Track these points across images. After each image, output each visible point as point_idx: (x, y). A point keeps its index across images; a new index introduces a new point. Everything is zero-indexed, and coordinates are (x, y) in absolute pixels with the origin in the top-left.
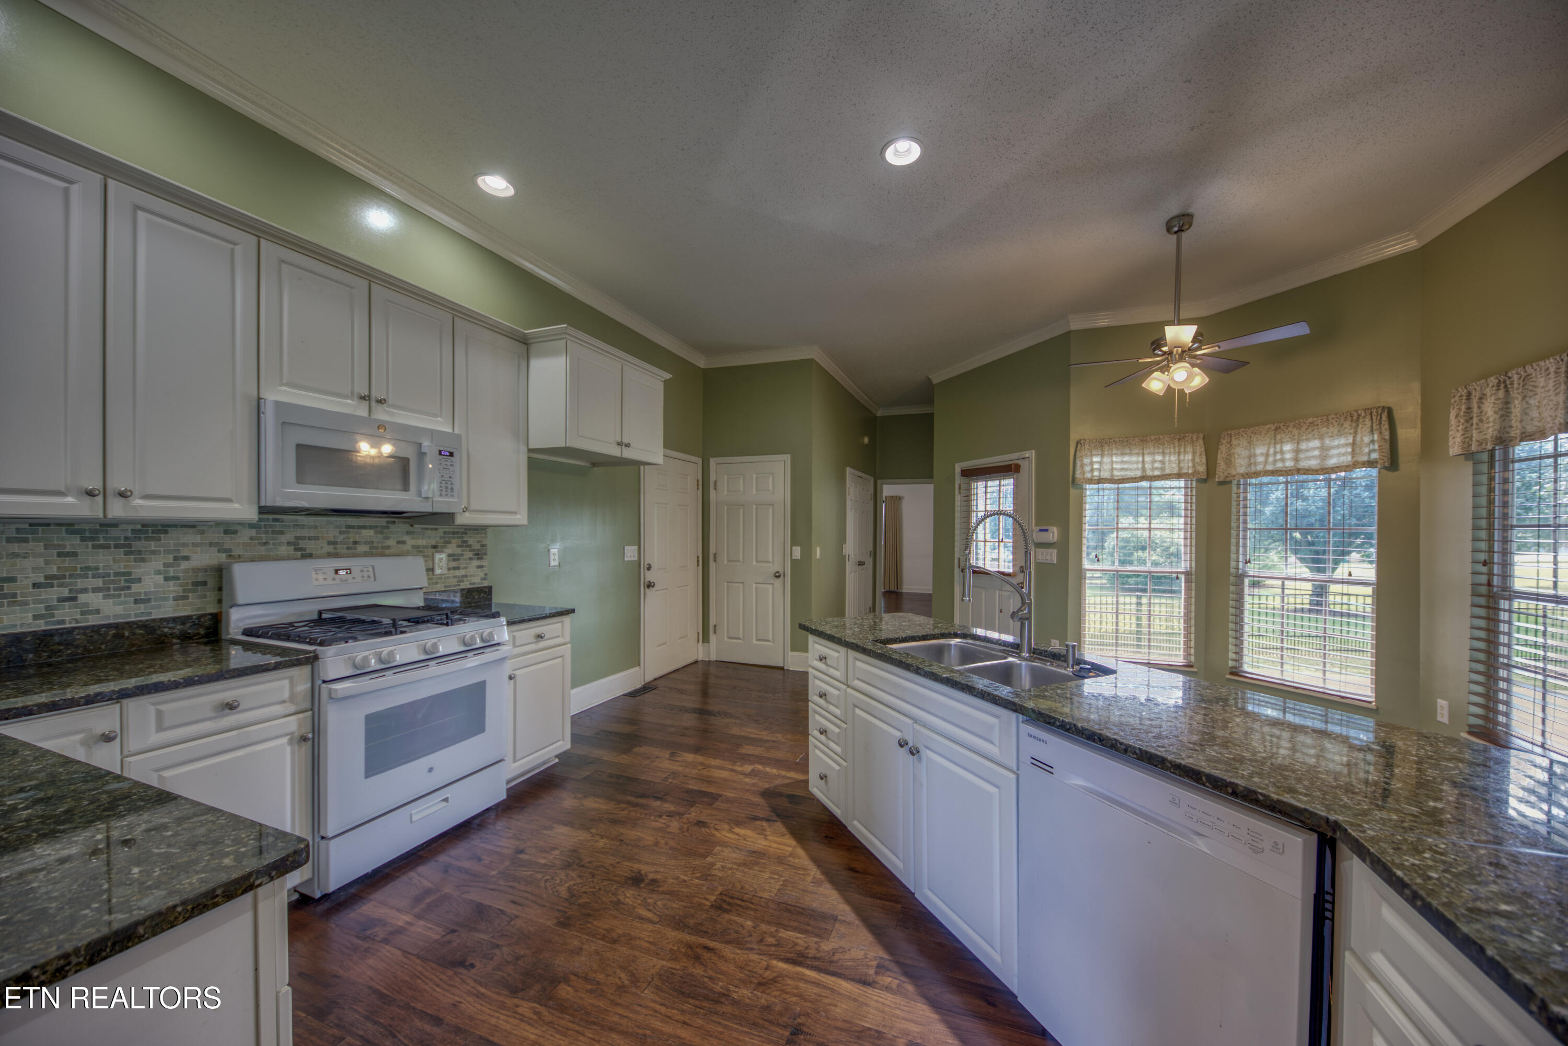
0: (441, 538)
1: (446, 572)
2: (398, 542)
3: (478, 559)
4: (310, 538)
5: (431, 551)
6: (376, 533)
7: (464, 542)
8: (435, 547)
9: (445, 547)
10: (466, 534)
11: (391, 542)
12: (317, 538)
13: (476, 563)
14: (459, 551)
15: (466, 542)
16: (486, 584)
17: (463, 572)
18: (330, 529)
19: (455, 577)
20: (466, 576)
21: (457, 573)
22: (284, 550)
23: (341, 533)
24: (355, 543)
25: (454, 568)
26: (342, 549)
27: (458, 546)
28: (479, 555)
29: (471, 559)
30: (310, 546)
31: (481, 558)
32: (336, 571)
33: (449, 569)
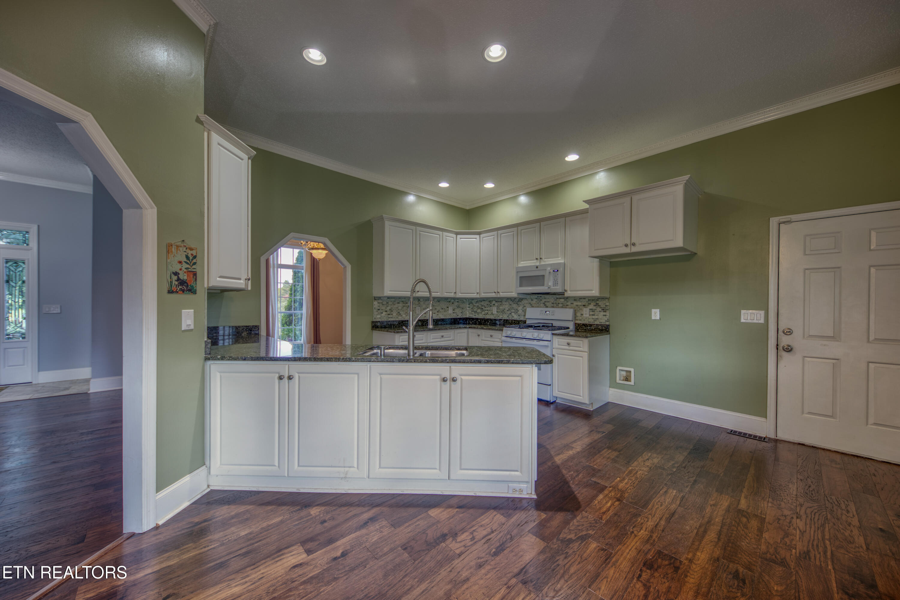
0: (587, 302)
1: (588, 316)
2: (571, 304)
3: (604, 312)
4: (548, 302)
5: (581, 307)
6: (564, 300)
7: (597, 304)
8: (584, 306)
9: (589, 306)
10: (598, 300)
11: (569, 303)
12: (549, 302)
13: (602, 313)
14: (595, 308)
15: (598, 304)
16: (607, 323)
17: (597, 317)
18: (551, 299)
19: (592, 319)
20: (598, 319)
21: (593, 317)
22: (542, 305)
23: (555, 300)
24: (559, 303)
25: (592, 315)
26: (555, 305)
27: (594, 306)
28: (604, 310)
29: (600, 311)
30: (547, 304)
31: (605, 312)
32: (546, 312)
33: (590, 315)
